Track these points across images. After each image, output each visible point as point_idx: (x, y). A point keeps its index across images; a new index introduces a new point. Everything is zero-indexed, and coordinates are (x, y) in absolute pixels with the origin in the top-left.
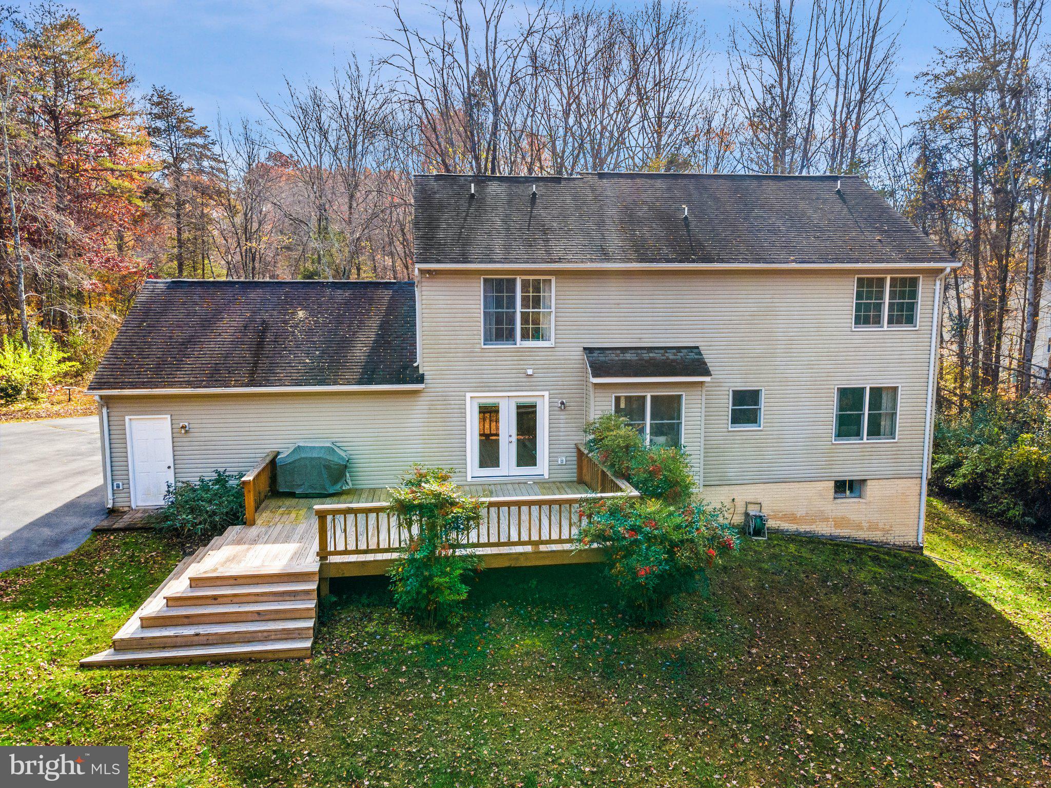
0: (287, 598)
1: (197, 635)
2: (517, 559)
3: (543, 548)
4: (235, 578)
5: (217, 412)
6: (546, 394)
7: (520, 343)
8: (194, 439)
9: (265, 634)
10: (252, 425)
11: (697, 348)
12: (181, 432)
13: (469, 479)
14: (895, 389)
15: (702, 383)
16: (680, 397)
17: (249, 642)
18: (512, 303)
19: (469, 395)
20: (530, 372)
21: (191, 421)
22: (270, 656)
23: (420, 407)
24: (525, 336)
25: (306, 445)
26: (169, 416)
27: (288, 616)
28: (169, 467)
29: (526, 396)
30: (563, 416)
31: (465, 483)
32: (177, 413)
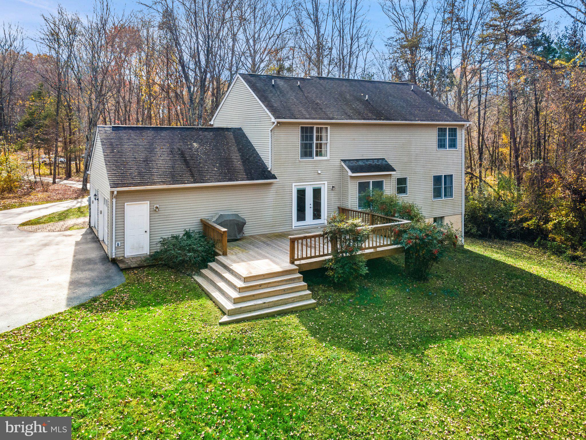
0: (291, 282)
1: (264, 303)
2: (369, 255)
3: (379, 249)
4: (263, 275)
5: (175, 198)
6: (326, 182)
7: (316, 158)
8: (161, 214)
9: (293, 299)
10: (192, 205)
11: (384, 159)
12: (154, 211)
13: (293, 228)
14: (451, 176)
15: (391, 175)
16: (382, 181)
17: (286, 304)
18: (311, 139)
19: (294, 184)
20: (319, 172)
21: (160, 204)
22: (300, 308)
23: (272, 190)
24: (317, 155)
25: (224, 213)
26: (148, 202)
27: (296, 290)
28: (146, 232)
29: (317, 184)
30: (333, 193)
31: (291, 230)
32: (153, 200)
